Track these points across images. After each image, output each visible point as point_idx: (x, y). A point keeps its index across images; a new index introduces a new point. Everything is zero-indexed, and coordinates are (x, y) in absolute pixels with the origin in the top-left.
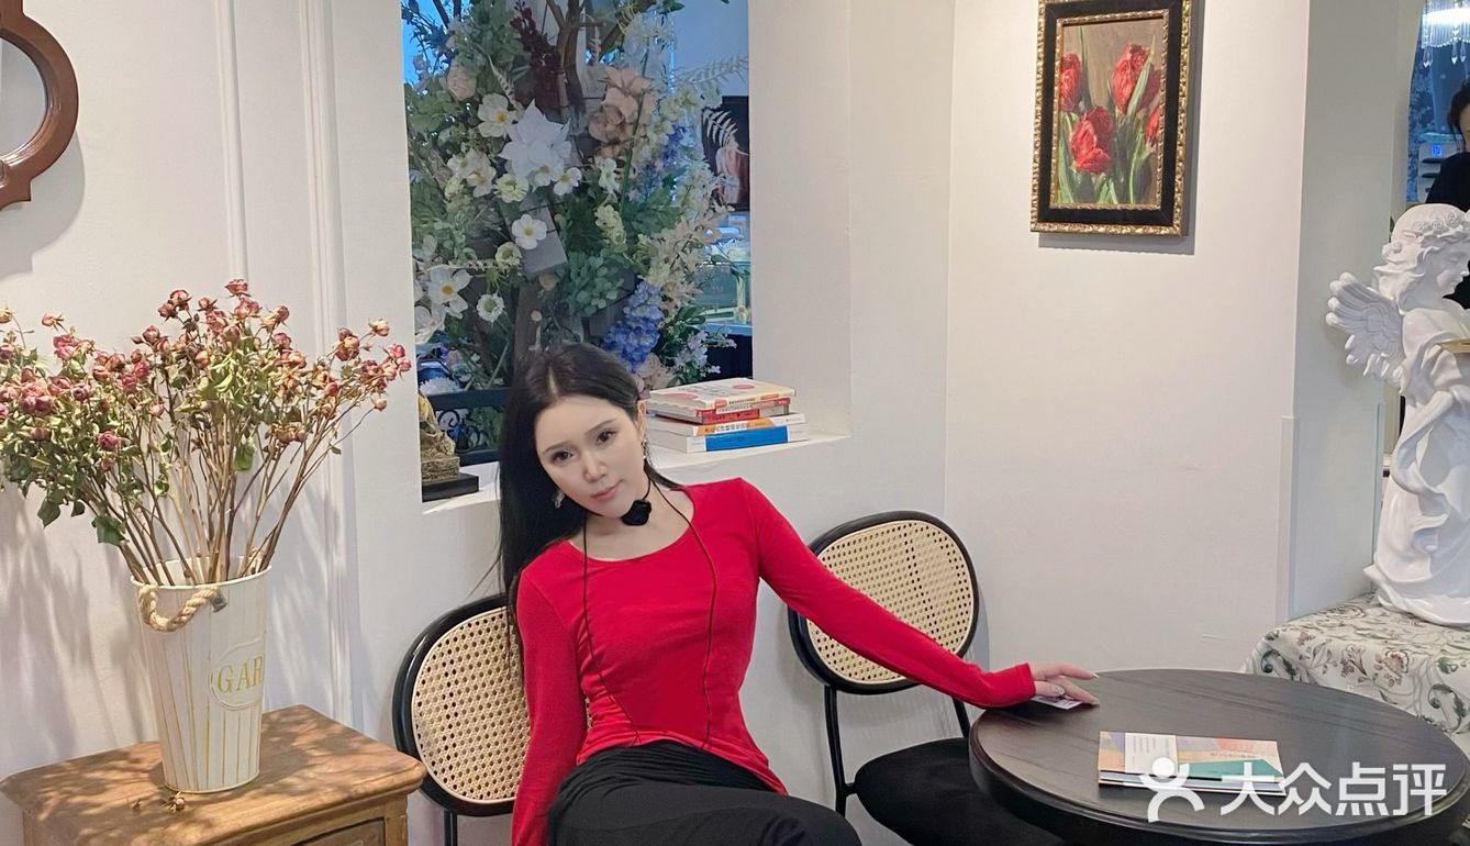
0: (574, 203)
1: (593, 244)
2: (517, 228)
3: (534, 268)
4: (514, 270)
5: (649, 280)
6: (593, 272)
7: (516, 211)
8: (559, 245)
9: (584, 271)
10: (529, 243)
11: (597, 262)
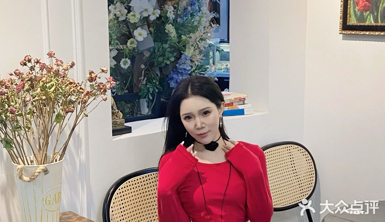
0: (157, 23)
1: (164, 39)
2: (136, 33)
3: (141, 49)
4: (134, 49)
5: (186, 53)
6: (164, 50)
7: (135, 26)
8: (152, 39)
9: (161, 49)
10: (140, 39)
11: (166, 46)
